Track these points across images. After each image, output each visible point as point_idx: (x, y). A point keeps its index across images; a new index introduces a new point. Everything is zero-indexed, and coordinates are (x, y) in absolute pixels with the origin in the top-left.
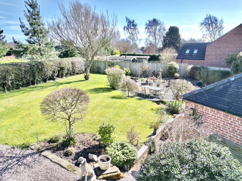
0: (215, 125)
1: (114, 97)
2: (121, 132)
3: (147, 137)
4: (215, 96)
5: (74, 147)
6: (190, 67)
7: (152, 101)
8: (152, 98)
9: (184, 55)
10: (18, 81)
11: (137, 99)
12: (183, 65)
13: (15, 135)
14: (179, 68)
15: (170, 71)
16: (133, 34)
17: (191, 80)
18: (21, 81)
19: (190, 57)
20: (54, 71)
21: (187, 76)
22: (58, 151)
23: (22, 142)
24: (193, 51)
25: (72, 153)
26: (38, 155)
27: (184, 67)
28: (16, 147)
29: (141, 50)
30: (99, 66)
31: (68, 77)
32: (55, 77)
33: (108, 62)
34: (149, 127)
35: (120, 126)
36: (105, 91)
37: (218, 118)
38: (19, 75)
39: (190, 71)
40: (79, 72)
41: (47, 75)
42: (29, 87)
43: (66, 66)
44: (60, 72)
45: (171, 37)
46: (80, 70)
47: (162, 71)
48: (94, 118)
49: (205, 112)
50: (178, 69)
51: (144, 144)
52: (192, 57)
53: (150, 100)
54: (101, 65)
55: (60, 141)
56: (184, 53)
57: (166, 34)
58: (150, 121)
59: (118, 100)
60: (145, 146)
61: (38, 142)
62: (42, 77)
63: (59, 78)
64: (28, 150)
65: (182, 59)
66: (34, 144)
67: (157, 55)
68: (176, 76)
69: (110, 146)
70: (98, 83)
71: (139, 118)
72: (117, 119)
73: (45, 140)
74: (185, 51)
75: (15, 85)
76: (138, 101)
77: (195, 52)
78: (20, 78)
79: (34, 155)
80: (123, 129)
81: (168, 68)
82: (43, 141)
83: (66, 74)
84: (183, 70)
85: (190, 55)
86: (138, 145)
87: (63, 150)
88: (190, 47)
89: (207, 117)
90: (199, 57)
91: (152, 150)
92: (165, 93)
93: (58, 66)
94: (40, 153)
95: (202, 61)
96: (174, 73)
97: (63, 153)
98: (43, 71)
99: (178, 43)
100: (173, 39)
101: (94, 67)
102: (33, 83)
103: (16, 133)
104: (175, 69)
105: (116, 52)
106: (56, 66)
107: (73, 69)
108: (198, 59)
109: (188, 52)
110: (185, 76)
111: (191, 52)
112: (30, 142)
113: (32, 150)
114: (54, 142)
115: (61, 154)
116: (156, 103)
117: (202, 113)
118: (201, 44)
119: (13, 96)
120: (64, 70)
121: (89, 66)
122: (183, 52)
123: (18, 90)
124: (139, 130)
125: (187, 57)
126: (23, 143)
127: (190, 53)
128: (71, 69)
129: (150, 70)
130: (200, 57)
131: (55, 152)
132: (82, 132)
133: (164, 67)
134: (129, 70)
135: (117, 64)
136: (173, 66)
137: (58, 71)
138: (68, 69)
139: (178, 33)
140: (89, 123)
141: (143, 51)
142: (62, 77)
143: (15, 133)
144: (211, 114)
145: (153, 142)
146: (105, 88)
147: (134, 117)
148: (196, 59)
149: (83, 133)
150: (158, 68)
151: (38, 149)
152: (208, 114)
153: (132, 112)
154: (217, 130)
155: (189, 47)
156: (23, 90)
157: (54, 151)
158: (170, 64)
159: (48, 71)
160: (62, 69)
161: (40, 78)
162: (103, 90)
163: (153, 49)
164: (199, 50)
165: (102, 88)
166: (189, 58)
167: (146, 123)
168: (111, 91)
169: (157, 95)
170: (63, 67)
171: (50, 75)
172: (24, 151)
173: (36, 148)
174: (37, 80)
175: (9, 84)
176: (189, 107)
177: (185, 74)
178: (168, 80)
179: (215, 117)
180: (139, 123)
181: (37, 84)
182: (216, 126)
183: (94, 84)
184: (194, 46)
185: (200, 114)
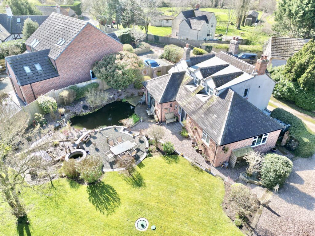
7: (146, 157)
9: (27, 77)
65: (30, 84)
74: (24, 70)
77: (38, 67)
85: (36, 74)
109: (27, 70)
111: (33, 69)
125: (35, 78)
127: (34, 72)
130: (51, 73)
164: (40, 64)
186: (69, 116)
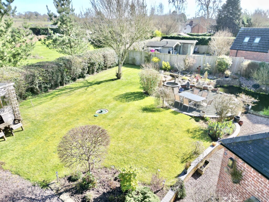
0: (258, 188)
1: (146, 110)
2: (147, 167)
3: (176, 177)
4: (262, 153)
5: (93, 190)
6: (246, 63)
7: (191, 116)
8: (191, 110)
9: (240, 44)
10: (47, 84)
11: (173, 112)
12: (238, 59)
13: (37, 166)
14: (232, 63)
15: (220, 67)
16: (179, 8)
17: (246, 79)
18: (48, 83)
19: (249, 47)
20: (84, 68)
21: (242, 74)
22: (76, 194)
23: (43, 178)
24: (254, 40)
25: (89, 200)
26: (57, 198)
27: (239, 62)
28: (36, 185)
29: (189, 24)
30: (134, 58)
31: (99, 72)
32: (85, 75)
33: (145, 53)
34: (180, 160)
35: (146, 158)
36: (137, 98)
37: (261, 182)
38: (47, 78)
39: (246, 68)
40: (112, 66)
41: (76, 74)
42: (58, 88)
43: (97, 60)
44: (91, 68)
45: (229, 11)
46: (113, 63)
47: (210, 67)
48: (119, 145)
49: (246, 168)
50: (230, 65)
51: (171, 189)
52: (251, 47)
53: (188, 115)
54: (136, 55)
55: (80, 180)
56: (241, 42)
57: (222, 7)
58: (182, 152)
59: (150, 114)
60: (171, 191)
61: (59, 179)
62: (70, 76)
63: (90, 74)
64: (48, 190)
65: (237, 50)
66: (54, 182)
67: (207, 39)
68: (227, 74)
69: (130, 195)
70: (131, 83)
71: (171, 146)
72: (145, 148)
73: (65, 176)
74: (244, 39)
75: (43, 88)
76: (173, 115)
77: (257, 40)
78: (48, 80)
79: (53, 199)
80: (150, 164)
81: (217, 63)
82: (63, 177)
83: (97, 70)
84: (237, 66)
85: (249, 45)
86: (163, 189)
87: (82, 193)
88: (251, 34)
89: (248, 174)
90: (261, 48)
91: (179, 197)
92: (207, 105)
93: (88, 62)
94: (58, 196)
95: (265, 53)
96: (224, 71)
97: (81, 198)
98: (72, 70)
99: (237, 18)
100: (231, 14)
101: (129, 58)
102: (62, 84)
103: (39, 164)
104: (227, 65)
105: (156, 33)
106: (85, 63)
107: (104, 63)
108: (259, 50)
109: (247, 40)
110: (239, 73)
111: (251, 41)
112: (50, 178)
113: (52, 190)
114: (74, 180)
115: (79, 200)
116: (195, 120)
117: (243, 168)
118: (267, 30)
119: (41, 103)
120: (95, 65)
121: (121, 63)
122: (241, 40)
123: (47, 94)
124: (168, 165)
125: (245, 47)
126: (44, 180)
127: (249, 43)
128: (102, 63)
129: (195, 64)
130: (263, 48)
131: (73, 196)
132: (105, 165)
133: (213, 60)
134: (169, 65)
135: (155, 56)
136: (224, 62)
137: (89, 67)
138: (100, 63)
139: (238, 6)
140: (113, 152)
141: (192, 27)
142: (93, 73)
143: (37, 164)
144: (254, 174)
145: (181, 186)
146: (138, 93)
147: (165, 144)
148: (256, 50)
149: (105, 167)
150: (204, 62)
151: (57, 189)
152: (250, 172)
153: (163, 136)
154: (259, 194)
155: (249, 34)
156: (51, 94)
157: (72, 193)
158: (220, 58)
159: (77, 69)
160: (92, 64)
161: (69, 78)
162: (135, 96)
163: (204, 27)
164: (262, 38)
165: (134, 92)
166: (247, 49)
167: (177, 155)
168: (144, 98)
169: (198, 105)
170: (94, 63)
171: (80, 74)
172: (44, 191)
173: (55, 188)
174: (66, 81)
175: (37, 89)
176: (228, 155)
177: (239, 71)
178: (216, 79)
179: (257, 179)
180: (169, 154)
181: (66, 84)
182: (258, 190)
183: (126, 85)
184: (256, 32)
185: (240, 168)
186: (233, 83)
